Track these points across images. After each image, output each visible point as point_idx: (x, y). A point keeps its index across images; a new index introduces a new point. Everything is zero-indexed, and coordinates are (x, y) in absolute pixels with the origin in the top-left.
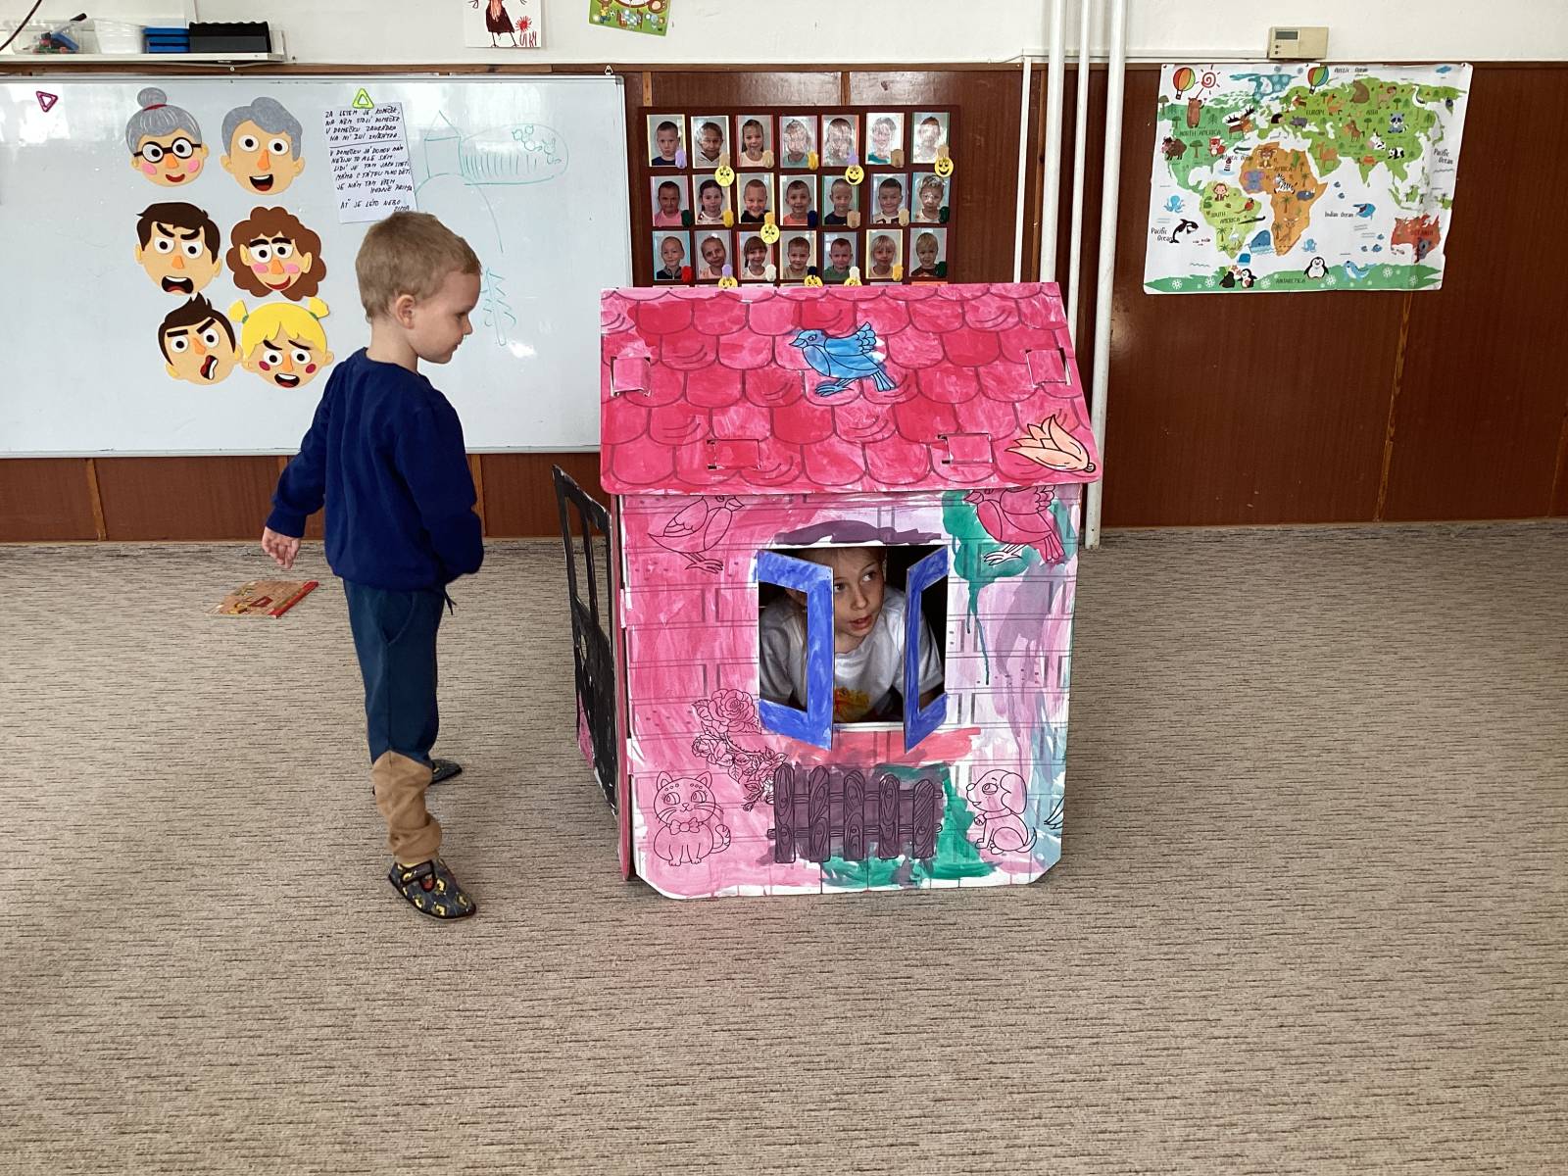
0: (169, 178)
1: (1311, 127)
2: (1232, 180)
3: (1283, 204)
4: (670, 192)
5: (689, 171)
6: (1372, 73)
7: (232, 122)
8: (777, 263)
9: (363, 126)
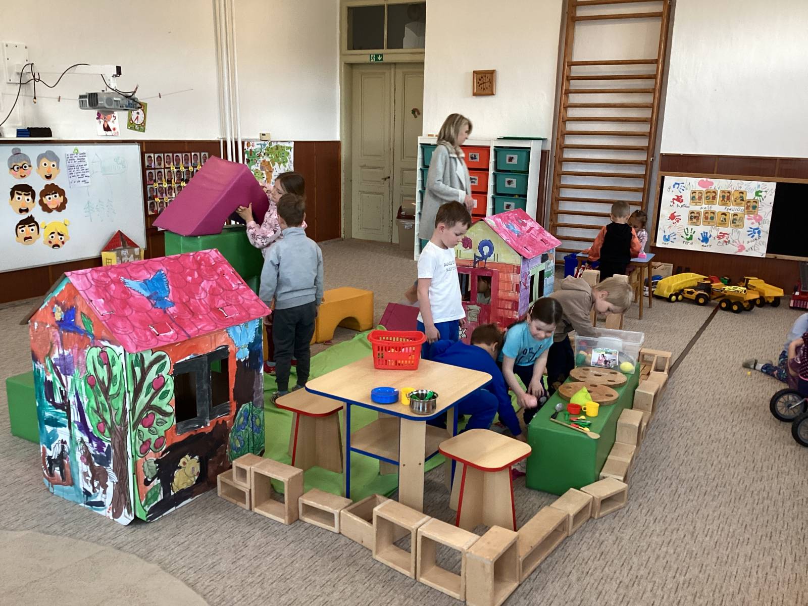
0: (22, 176)
1: (270, 156)
2: (259, 168)
3: (267, 173)
4: (150, 175)
5: (155, 169)
6: (279, 143)
7: (40, 158)
8: (175, 192)
9: (76, 159)
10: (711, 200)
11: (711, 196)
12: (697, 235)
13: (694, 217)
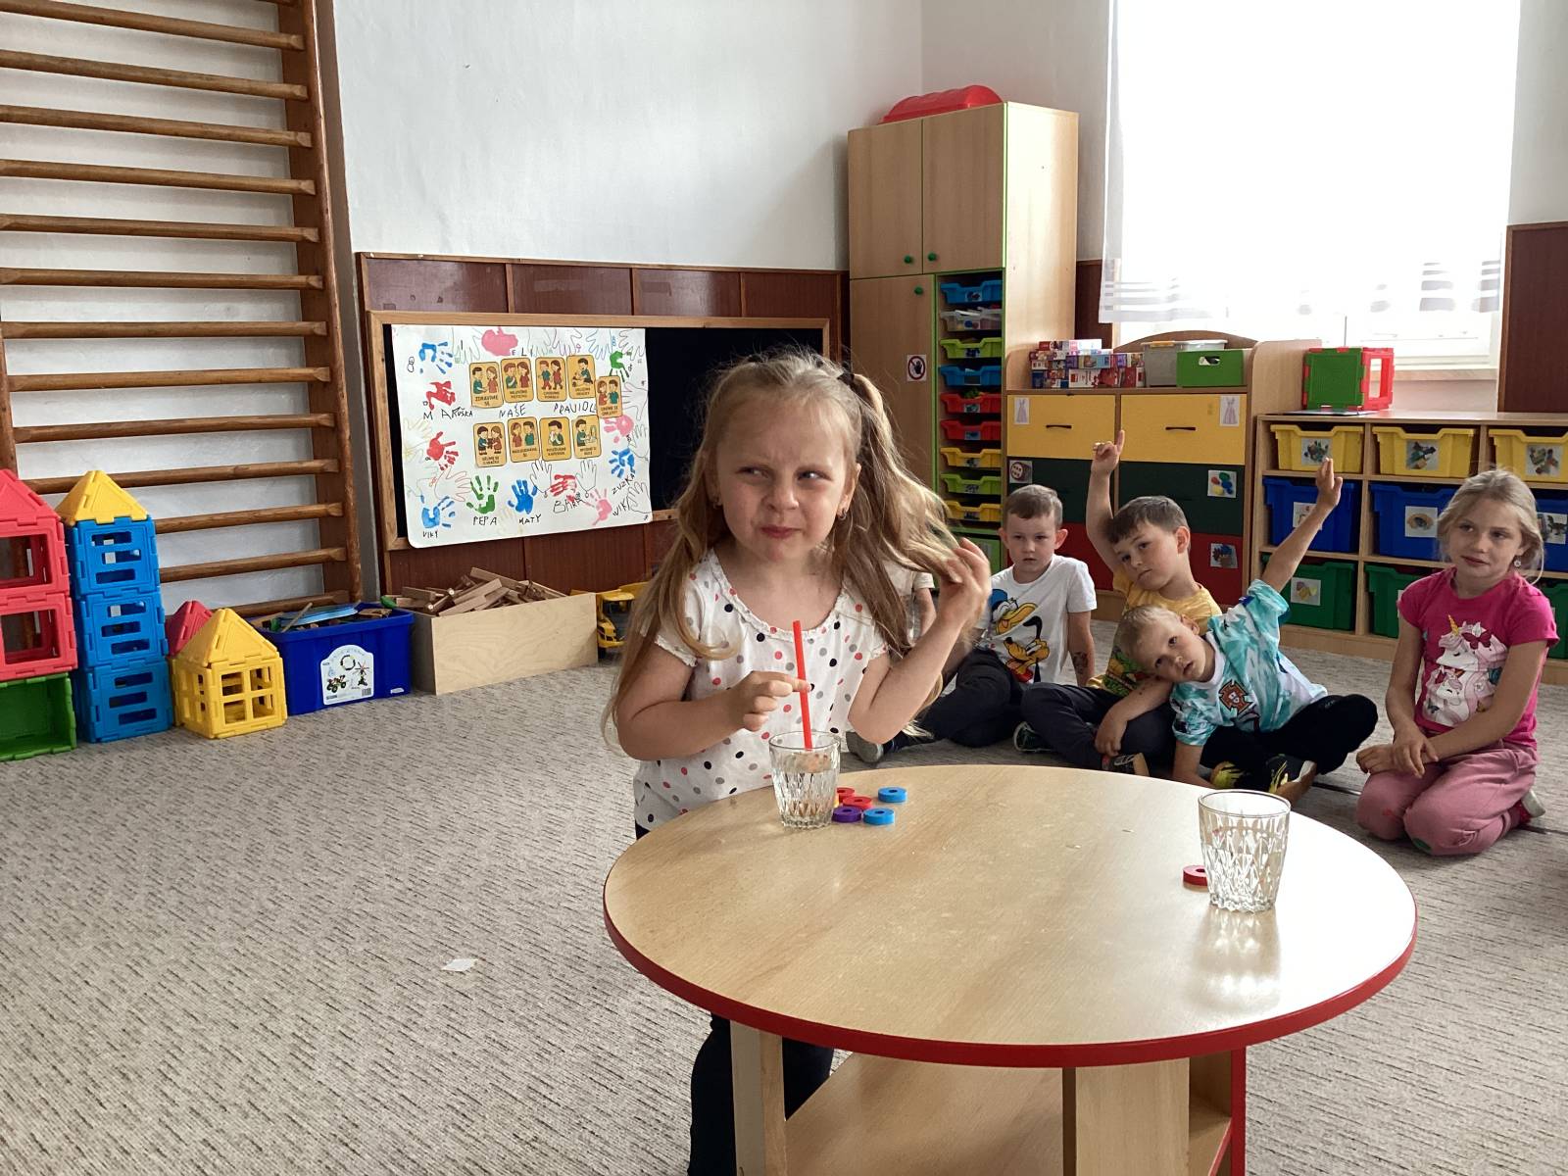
10: (519, 388)
11: (518, 377)
12: (506, 495)
13: (488, 443)
